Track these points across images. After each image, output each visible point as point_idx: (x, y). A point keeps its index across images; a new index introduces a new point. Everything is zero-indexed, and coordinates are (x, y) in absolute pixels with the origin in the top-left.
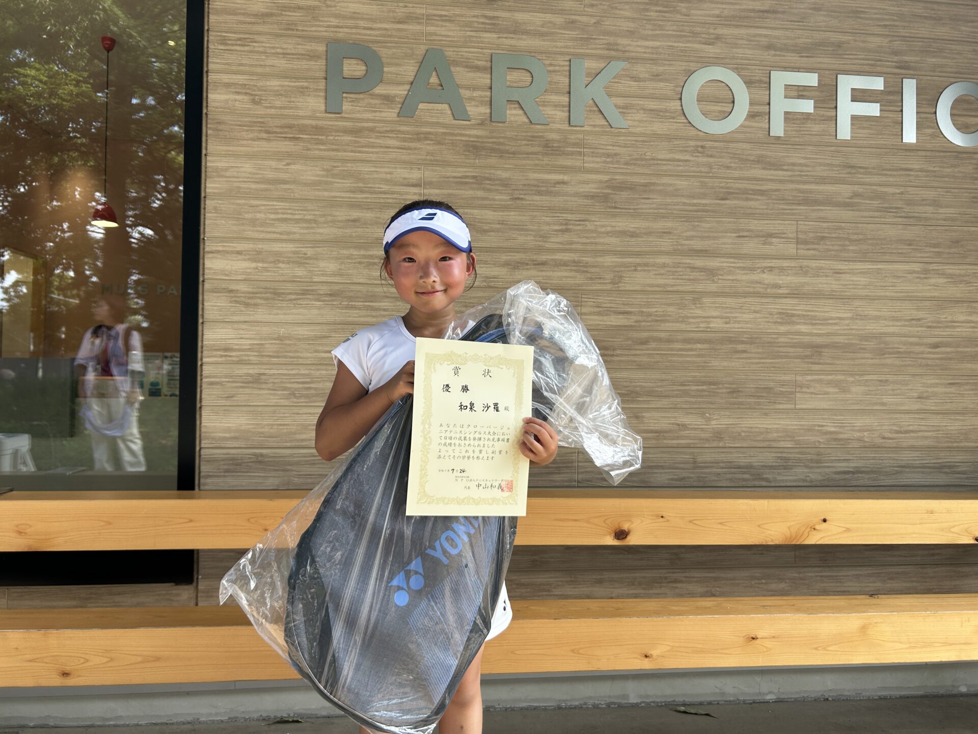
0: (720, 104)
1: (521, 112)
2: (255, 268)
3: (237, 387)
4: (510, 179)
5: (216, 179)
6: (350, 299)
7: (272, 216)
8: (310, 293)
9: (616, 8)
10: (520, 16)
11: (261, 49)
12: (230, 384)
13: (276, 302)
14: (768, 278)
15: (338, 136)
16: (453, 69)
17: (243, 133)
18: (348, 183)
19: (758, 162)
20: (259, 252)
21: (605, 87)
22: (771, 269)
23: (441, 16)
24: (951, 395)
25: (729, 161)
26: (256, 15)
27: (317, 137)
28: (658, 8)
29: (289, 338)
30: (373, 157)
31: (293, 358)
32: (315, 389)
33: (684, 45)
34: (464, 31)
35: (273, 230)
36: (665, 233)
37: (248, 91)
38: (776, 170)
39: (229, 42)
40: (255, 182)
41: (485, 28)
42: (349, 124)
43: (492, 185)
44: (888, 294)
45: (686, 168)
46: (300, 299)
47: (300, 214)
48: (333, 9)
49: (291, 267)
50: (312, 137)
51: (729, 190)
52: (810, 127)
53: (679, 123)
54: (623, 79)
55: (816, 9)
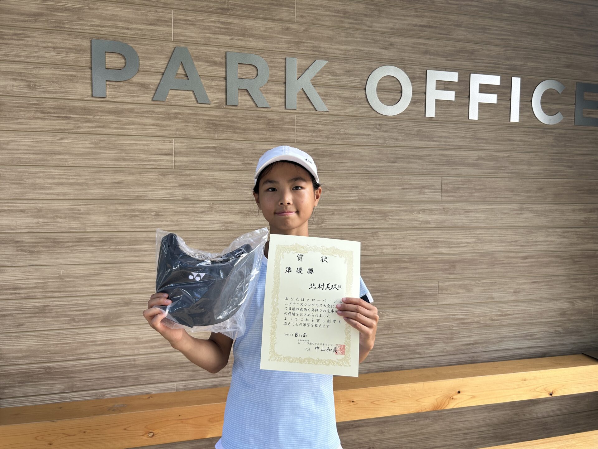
0: (392, 94)
1: (249, 98)
2: (36, 223)
3: (26, 318)
4: (242, 149)
6: (117, 243)
7: (50, 181)
8: (84, 240)
9: (320, 20)
10: (248, 23)
11: (34, 43)
12: (19, 316)
13: (56, 249)
14: (422, 217)
15: (104, 116)
16: (195, 63)
17: (21, 113)
18: (113, 153)
19: (417, 135)
20: (40, 210)
21: (312, 80)
22: (424, 211)
23: (186, 20)
24: (533, 290)
25: (398, 135)
26: (28, 15)
27: (85, 117)
28: (351, 21)
29: (68, 277)
30: (133, 132)
31: (72, 291)
32: (92, 314)
33: (368, 49)
34: (204, 33)
35: (51, 191)
36: (353, 187)
37: (24, 78)
38: (429, 141)
39: (6, 37)
40: (33, 153)
41: (220, 31)
42: (112, 106)
43: (228, 154)
44: (498, 225)
45: (368, 140)
46: (75, 246)
47: (73, 179)
48: (96, 11)
49: (67, 221)
50: (81, 116)
51: (397, 156)
52: (452, 111)
53: (364, 107)
54: (324, 74)
55: (458, 25)
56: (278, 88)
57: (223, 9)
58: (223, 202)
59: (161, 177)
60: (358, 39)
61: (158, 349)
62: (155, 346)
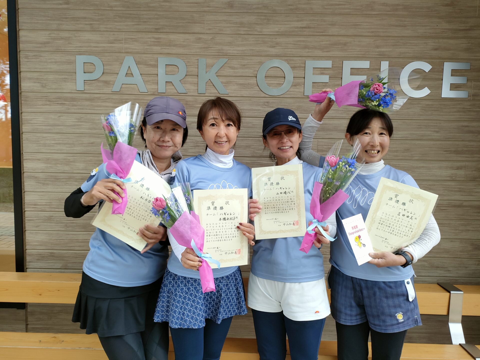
0: (277, 80)
1: (173, 87)
2: (46, 167)
3: (41, 222)
5: (27, 125)
7: (53, 142)
8: (72, 178)
9: (222, 30)
10: (172, 37)
11: (44, 60)
12: (37, 221)
13: (57, 183)
15: (83, 102)
16: (138, 66)
17: (38, 102)
18: (88, 125)
20: (48, 159)
21: (216, 73)
23: (132, 39)
26: (41, 43)
27: (72, 103)
30: (100, 112)
33: (259, 48)
34: (144, 46)
35: (54, 148)
36: (247, 147)
37: (39, 81)
38: (307, 113)
39: (29, 57)
40: (45, 126)
41: (154, 44)
42: (87, 96)
45: (259, 114)
47: (66, 141)
48: (78, 38)
49: (63, 166)
50: (70, 103)
53: (255, 90)
54: (226, 68)
55: (333, 24)
56: (193, 80)
57: (156, 29)
60: (252, 42)
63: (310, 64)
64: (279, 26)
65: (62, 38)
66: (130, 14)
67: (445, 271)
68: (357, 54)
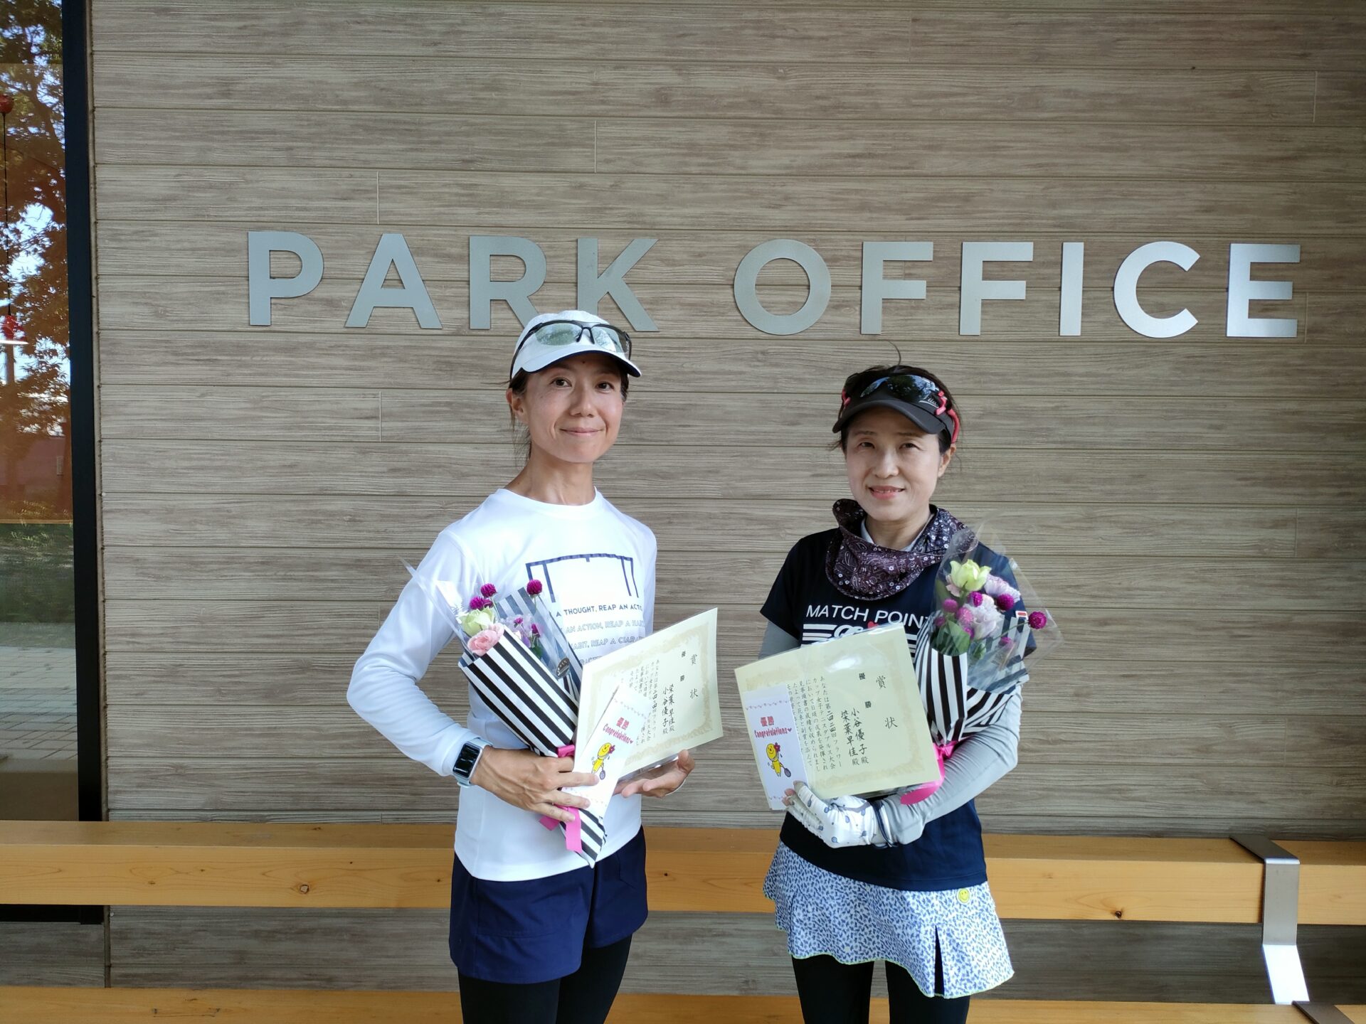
0: (789, 292)
1: (510, 315)
2: (165, 531)
3: (149, 682)
5: (113, 418)
6: (288, 567)
7: (186, 464)
8: (237, 561)
9: (644, 164)
10: (507, 182)
11: (164, 245)
12: (140, 679)
13: (193, 573)
15: (267, 355)
16: (416, 259)
17: (146, 356)
18: (282, 418)
19: (844, 371)
20: (170, 511)
21: (626, 276)
23: (399, 187)
24: (1124, 692)
25: (805, 370)
26: (153, 200)
27: (239, 358)
28: (704, 160)
29: (211, 619)
30: (315, 382)
31: (217, 644)
32: (247, 684)
33: (738, 211)
34: (430, 206)
35: (187, 480)
36: (710, 472)
37: (149, 301)
39: (123, 237)
40: (162, 420)
41: (459, 201)
42: (279, 339)
43: (473, 414)
45: (740, 383)
46: (224, 569)
47: (221, 460)
48: (256, 185)
50: (233, 358)
51: (801, 412)
52: (921, 320)
53: (730, 321)
54: (651, 263)
55: (933, 147)
56: (564, 294)
57: (464, 161)
58: (464, 499)
59: (359, 456)
60: (719, 194)
61: (352, 751)
62: (347, 744)
63: (877, 252)
64: (789, 151)
65: (211, 187)
66: (396, 122)
67: (1249, 803)
68: (998, 225)
